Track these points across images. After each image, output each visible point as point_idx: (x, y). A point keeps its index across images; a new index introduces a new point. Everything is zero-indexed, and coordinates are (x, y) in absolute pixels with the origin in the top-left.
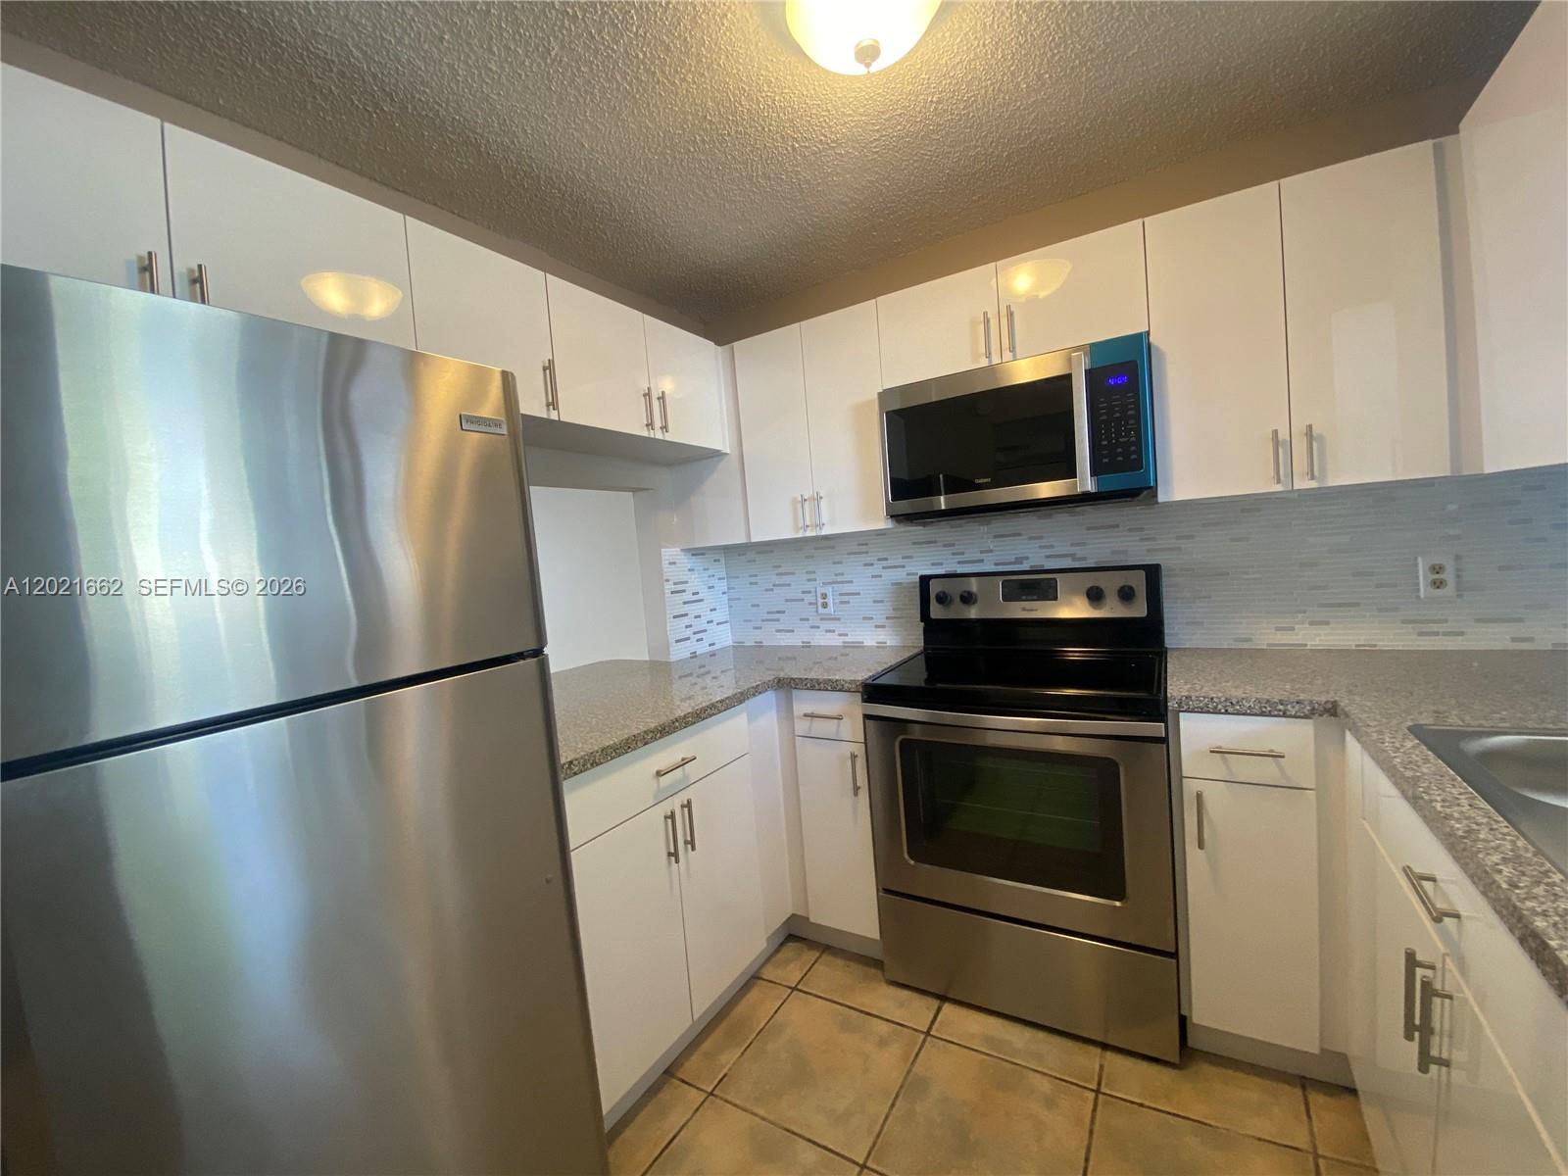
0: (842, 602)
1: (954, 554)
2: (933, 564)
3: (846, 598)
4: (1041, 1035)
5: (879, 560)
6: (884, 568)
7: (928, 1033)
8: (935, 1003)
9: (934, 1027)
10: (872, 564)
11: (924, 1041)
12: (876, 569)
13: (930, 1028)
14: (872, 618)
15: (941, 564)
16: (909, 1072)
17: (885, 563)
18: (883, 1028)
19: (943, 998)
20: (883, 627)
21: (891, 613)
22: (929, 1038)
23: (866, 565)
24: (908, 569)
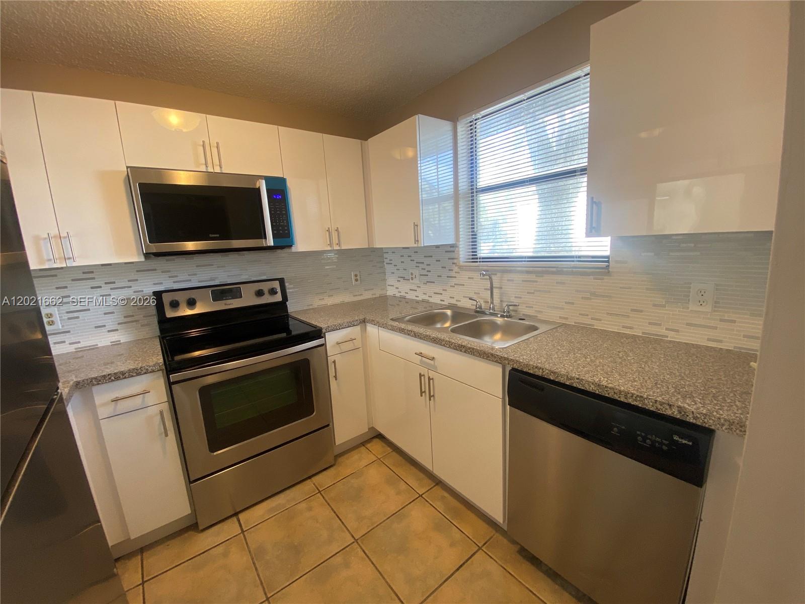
0: (69, 319)
1: (170, 277)
2: (154, 284)
3: (75, 315)
4: (288, 492)
5: (106, 283)
6: (111, 289)
7: (243, 532)
8: (235, 519)
9: (243, 527)
10: (100, 287)
11: (244, 536)
12: (106, 290)
13: (242, 529)
14: (105, 326)
15: (162, 283)
16: (250, 552)
17: (112, 286)
18: (220, 549)
19: (236, 514)
20: (117, 330)
21: (122, 320)
22: (245, 533)
23: (92, 288)
24: (134, 288)
